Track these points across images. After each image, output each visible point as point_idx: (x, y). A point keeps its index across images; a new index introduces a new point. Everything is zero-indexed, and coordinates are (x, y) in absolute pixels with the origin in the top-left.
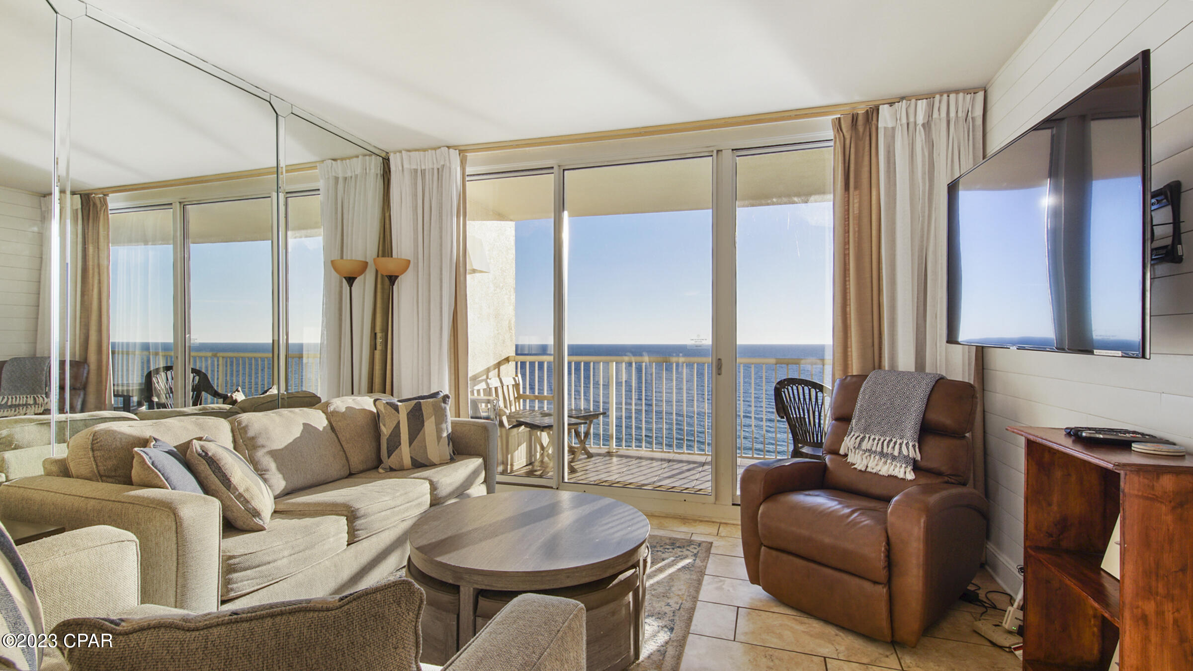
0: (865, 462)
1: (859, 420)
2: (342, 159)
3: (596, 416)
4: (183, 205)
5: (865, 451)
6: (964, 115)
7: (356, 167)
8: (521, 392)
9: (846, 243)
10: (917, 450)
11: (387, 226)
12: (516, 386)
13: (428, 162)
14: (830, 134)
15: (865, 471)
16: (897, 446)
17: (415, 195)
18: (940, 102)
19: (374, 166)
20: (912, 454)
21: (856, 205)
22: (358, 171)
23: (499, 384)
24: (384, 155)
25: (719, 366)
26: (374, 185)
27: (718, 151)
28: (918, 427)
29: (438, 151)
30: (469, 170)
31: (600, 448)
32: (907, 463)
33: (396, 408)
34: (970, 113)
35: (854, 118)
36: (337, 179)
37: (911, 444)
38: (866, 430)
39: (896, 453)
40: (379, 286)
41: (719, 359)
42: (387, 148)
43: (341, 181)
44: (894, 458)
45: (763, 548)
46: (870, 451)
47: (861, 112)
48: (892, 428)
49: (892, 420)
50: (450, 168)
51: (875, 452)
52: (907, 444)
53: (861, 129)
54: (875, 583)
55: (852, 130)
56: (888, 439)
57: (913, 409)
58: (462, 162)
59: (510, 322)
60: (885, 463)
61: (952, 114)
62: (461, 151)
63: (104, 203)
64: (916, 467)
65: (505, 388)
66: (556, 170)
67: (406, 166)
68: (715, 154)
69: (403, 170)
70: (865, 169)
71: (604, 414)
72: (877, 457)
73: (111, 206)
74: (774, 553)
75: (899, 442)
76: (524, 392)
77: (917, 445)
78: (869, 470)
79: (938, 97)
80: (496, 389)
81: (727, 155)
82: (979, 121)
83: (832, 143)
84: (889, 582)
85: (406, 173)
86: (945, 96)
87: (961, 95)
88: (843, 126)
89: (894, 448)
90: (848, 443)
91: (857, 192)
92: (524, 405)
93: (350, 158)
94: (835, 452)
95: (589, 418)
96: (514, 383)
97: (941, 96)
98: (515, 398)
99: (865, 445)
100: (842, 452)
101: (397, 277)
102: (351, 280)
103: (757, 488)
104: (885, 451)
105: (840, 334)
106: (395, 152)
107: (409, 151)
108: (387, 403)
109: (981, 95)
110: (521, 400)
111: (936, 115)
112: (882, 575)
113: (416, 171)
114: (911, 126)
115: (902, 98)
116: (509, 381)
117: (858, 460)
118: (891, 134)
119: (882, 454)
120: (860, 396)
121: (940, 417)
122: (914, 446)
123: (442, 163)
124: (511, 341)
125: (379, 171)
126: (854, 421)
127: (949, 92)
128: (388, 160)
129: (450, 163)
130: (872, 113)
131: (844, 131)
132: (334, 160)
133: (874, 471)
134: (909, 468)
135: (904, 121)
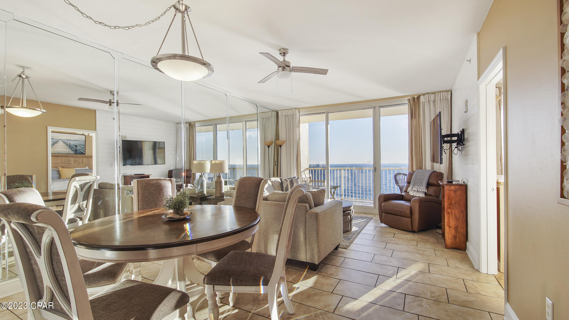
0: (413, 193)
1: (412, 183)
2: (265, 112)
3: (337, 187)
4: (216, 125)
5: (413, 191)
6: (445, 98)
7: (269, 115)
8: (311, 180)
9: (412, 134)
10: (426, 190)
11: (277, 131)
12: (310, 177)
13: (289, 113)
14: (407, 102)
15: (413, 196)
16: (421, 189)
17: (286, 122)
18: (438, 94)
19: (274, 114)
20: (424, 191)
21: (415, 123)
22: (270, 116)
23: (305, 177)
24: (276, 111)
25: (375, 170)
26: (274, 120)
27: (374, 107)
28: (427, 184)
29: (292, 110)
30: (301, 114)
31: (338, 198)
32: (423, 193)
33: (287, 180)
34: (447, 98)
35: (414, 99)
36: (263, 118)
37: (424, 188)
38: (414, 185)
39: (421, 191)
40: (276, 148)
41: (375, 167)
42: (278, 110)
43: (264, 119)
44: (420, 192)
45: (383, 213)
46: (414, 190)
47: (416, 97)
48: (421, 184)
49: (420, 182)
50: (296, 115)
51: (416, 191)
52: (423, 188)
53: (416, 101)
54: (408, 218)
55: (413, 102)
56: (419, 187)
57: (425, 179)
58: (299, 112)
59: (307, 156)
60: (418, 193)
61: (442, 98)
62: (299, 109)
63: (195, 125)
64: (426, 194)
65: (307, 178)
66: (326, 113)
67: (283, 114)
68: (373, 108)
69: (282, 115)
70: (417, 113)
71: (340, 186)
72: (416, 192)
73: (196, 125)
74: (386, 214)
75: (422, 188)
76: (312, 179)
77: (426, 188)
78: (414, 195)
79: (437, 93)
80: (304, 178)
81: (377, 108)
82: (450, 100)
83: (408, 104)
84: (411, 217)
85: (283, 116)
86: (439, 93)
87: (444, 93)
88: (410, 101)
89: (420, 189)
90: (410, 189)
91: (415, 119)
92: (312, 184)
93: (267, 112)
94: (406, 191)
95: (335, 188)
96: (309, 177)
97: (438, 93)
98: (310, 182)
99: (413, 189)
100: (408, 191)
101: (282, 145)
102: (269, 147)
103: (382, 199)
104: (418, 190)
105: (410, 160)
106: (280, 110)
107: (284, 110)
108: (285, 179)
109: (450, 92)
110: (312, 182)
111: (437, 98)
112: (409, 215)
113: (286, 115)
114: (430, 101)
115: (428, 93)
116: (308, 176)
117: (411, 193)
118: (424, 103)
119: (418, 191)
120: (413, 177)
121: (433, 181)
122: (425, 189)
123: (293, 113)
124: (308, 163)
125: (275, 116)
126: (411, 183)
127: (440, 92)
128: (278, 112)
129: (296, 113)
130: (419, 97)
131: (411, 102)
132: (262, 113)
133: (415, 196)
134: (424, 194)
135: (428, 100)
